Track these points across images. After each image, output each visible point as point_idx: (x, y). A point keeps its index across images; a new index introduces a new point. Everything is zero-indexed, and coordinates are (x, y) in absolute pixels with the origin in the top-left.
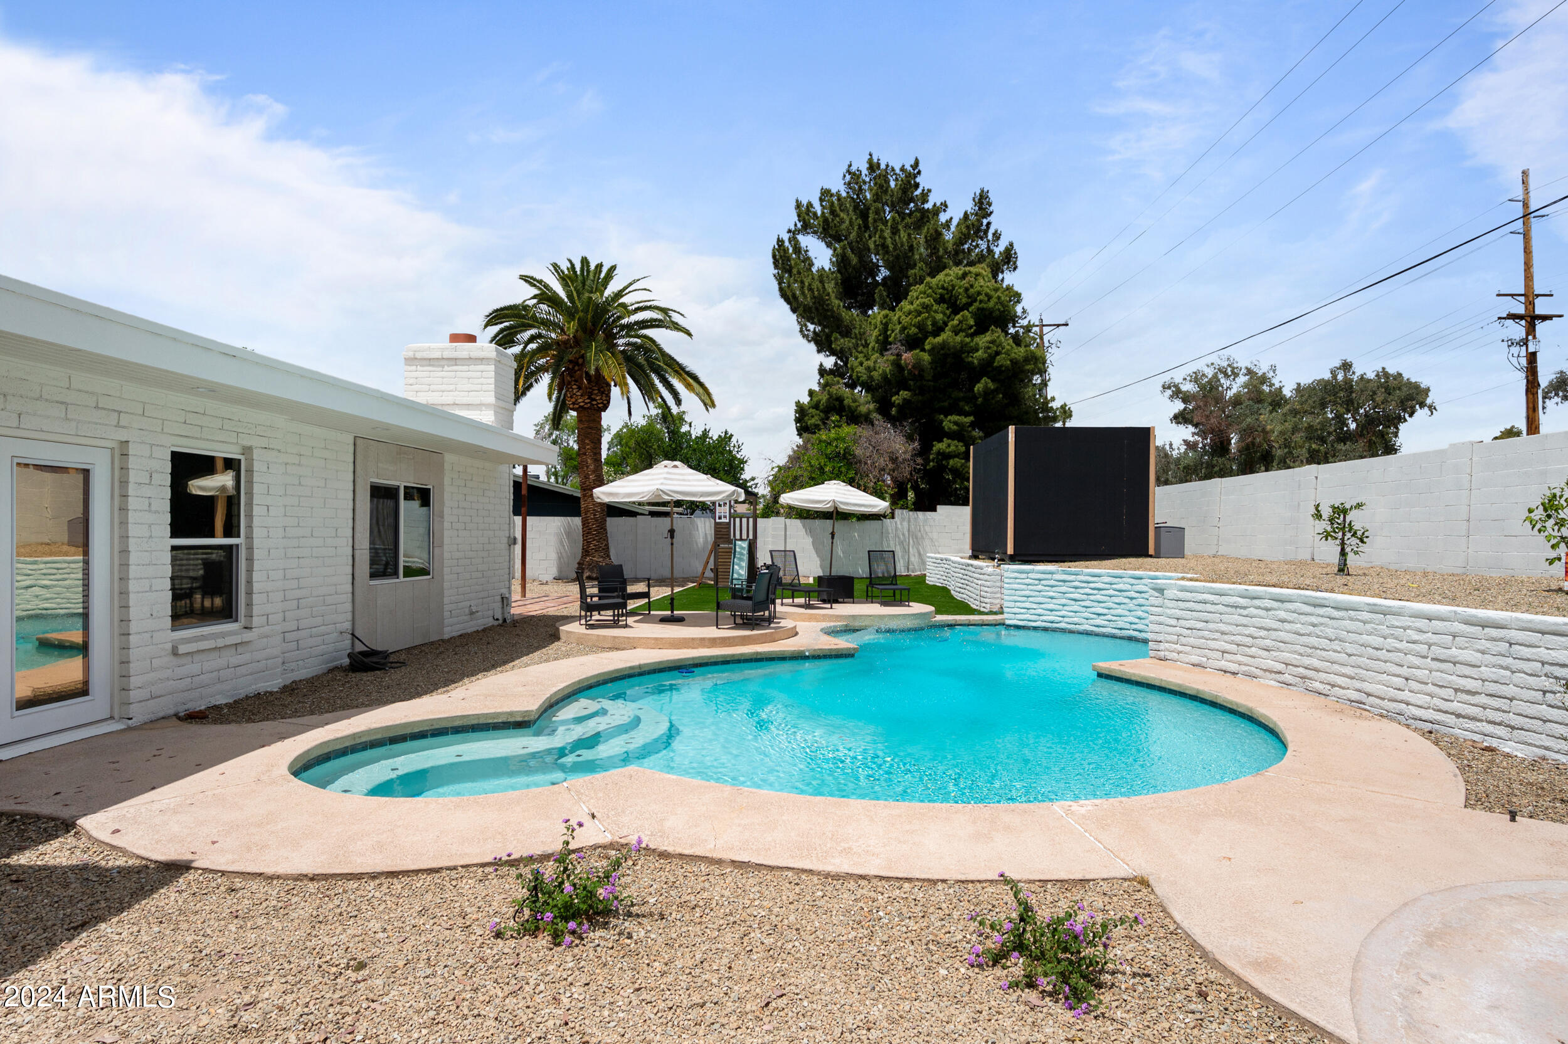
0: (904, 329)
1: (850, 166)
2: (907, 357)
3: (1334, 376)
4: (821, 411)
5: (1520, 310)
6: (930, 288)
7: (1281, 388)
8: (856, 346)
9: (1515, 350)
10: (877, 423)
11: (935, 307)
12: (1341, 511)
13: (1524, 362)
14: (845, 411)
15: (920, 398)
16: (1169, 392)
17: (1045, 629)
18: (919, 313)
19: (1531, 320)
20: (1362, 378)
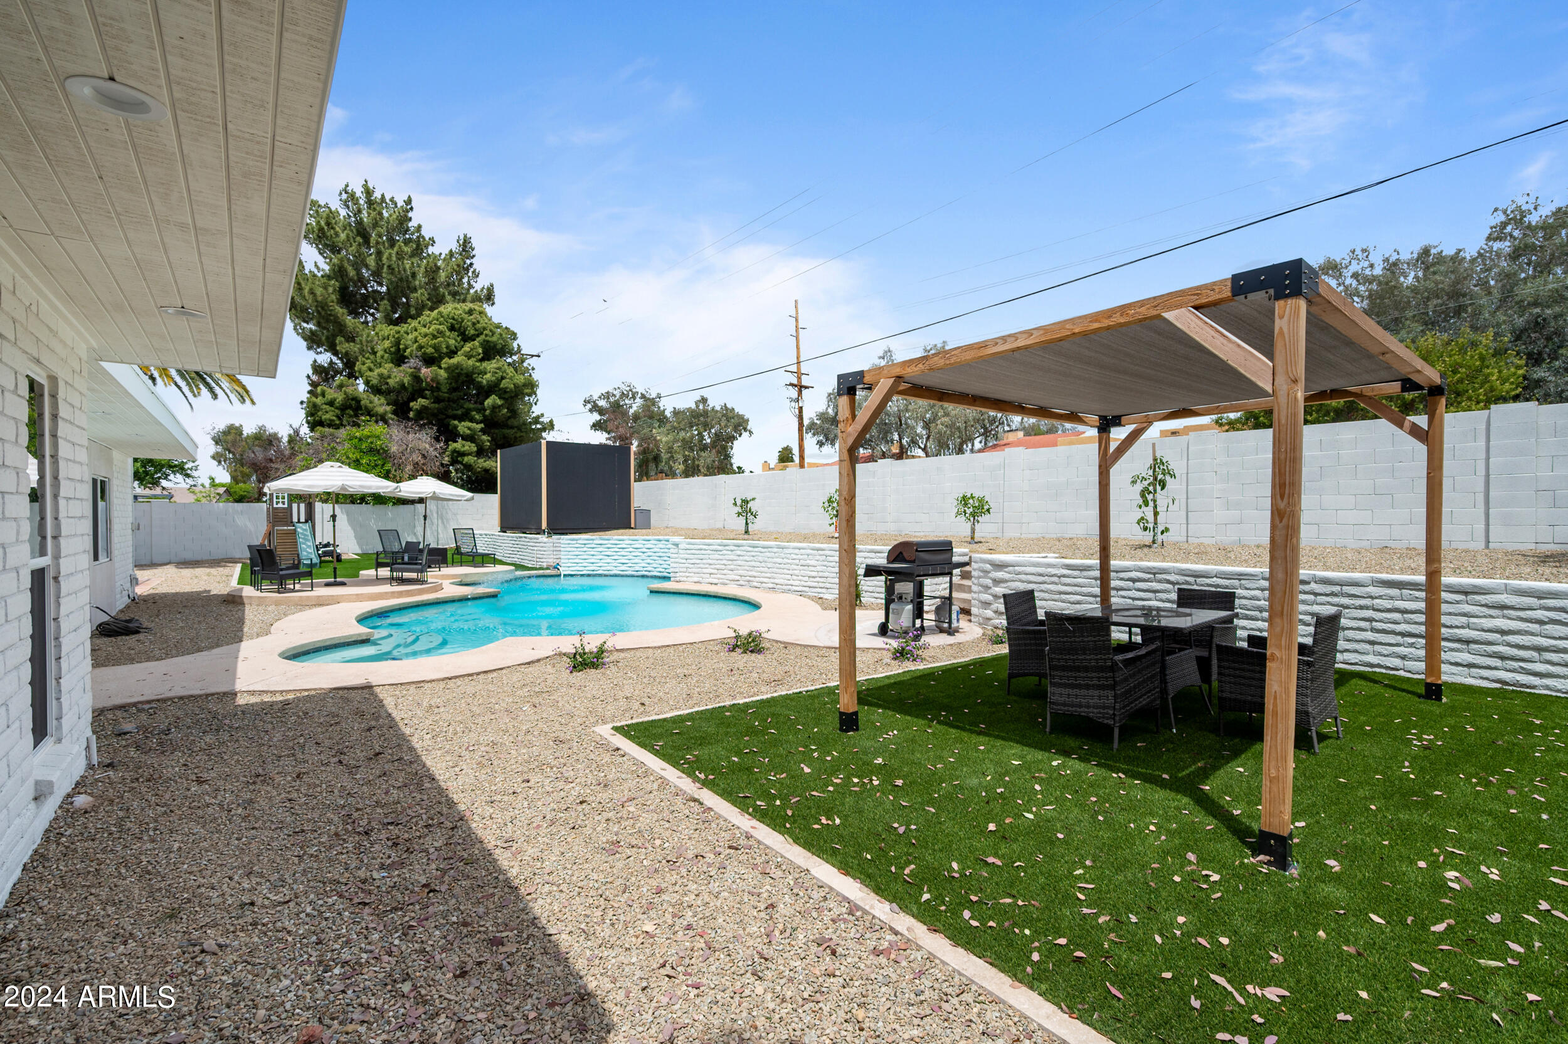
0: (420, 347)
1: (347, 186)
2: (425, 371)
3: (697, 406)
4: (337, 408)
5: (795, 381)
6: (442, 317)
7: (664, 410)
8: (362, 351)
9: (793, 404)
10: (391, 422)
11: (448, 333)
12: (745, 502)
13: (797, 411)
14: (361, 409)
15: (437, 405)
16: (589, 406)
17: (589, 575)
18: (434, 337)
19: (801, 388)
20: (713, 409)
